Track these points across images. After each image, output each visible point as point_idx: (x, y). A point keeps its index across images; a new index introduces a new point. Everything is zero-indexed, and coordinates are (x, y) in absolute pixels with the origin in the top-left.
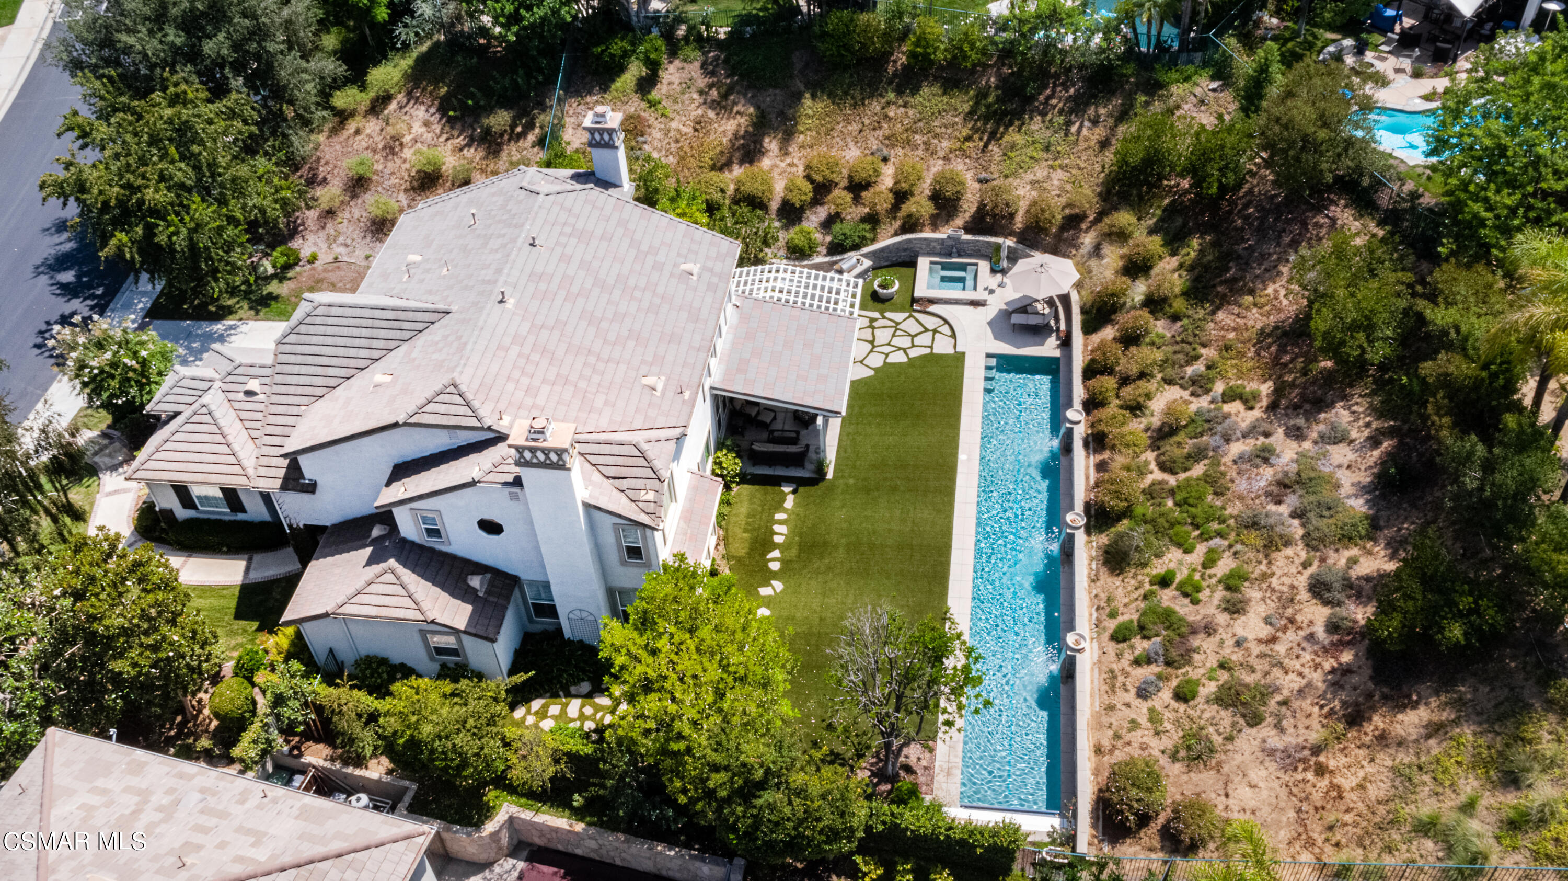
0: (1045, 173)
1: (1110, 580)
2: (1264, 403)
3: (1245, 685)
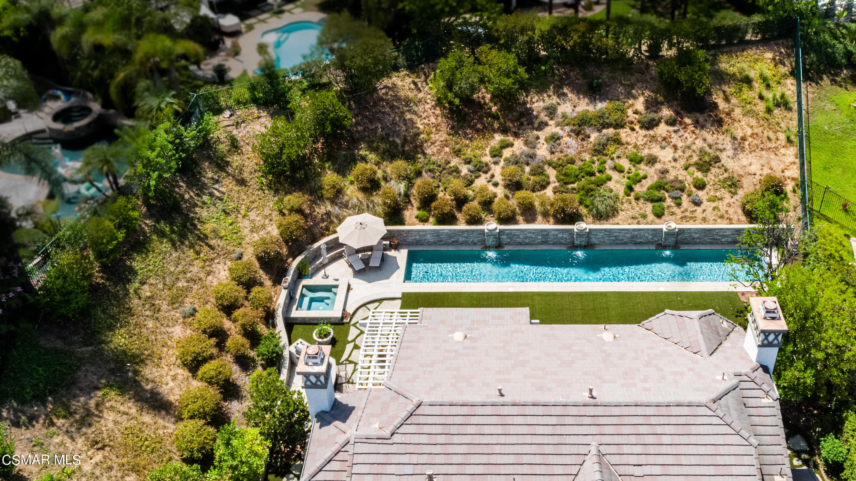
0: (247, 221)
1: (620, 217)
2: (511, 139)
3: (700, 159)
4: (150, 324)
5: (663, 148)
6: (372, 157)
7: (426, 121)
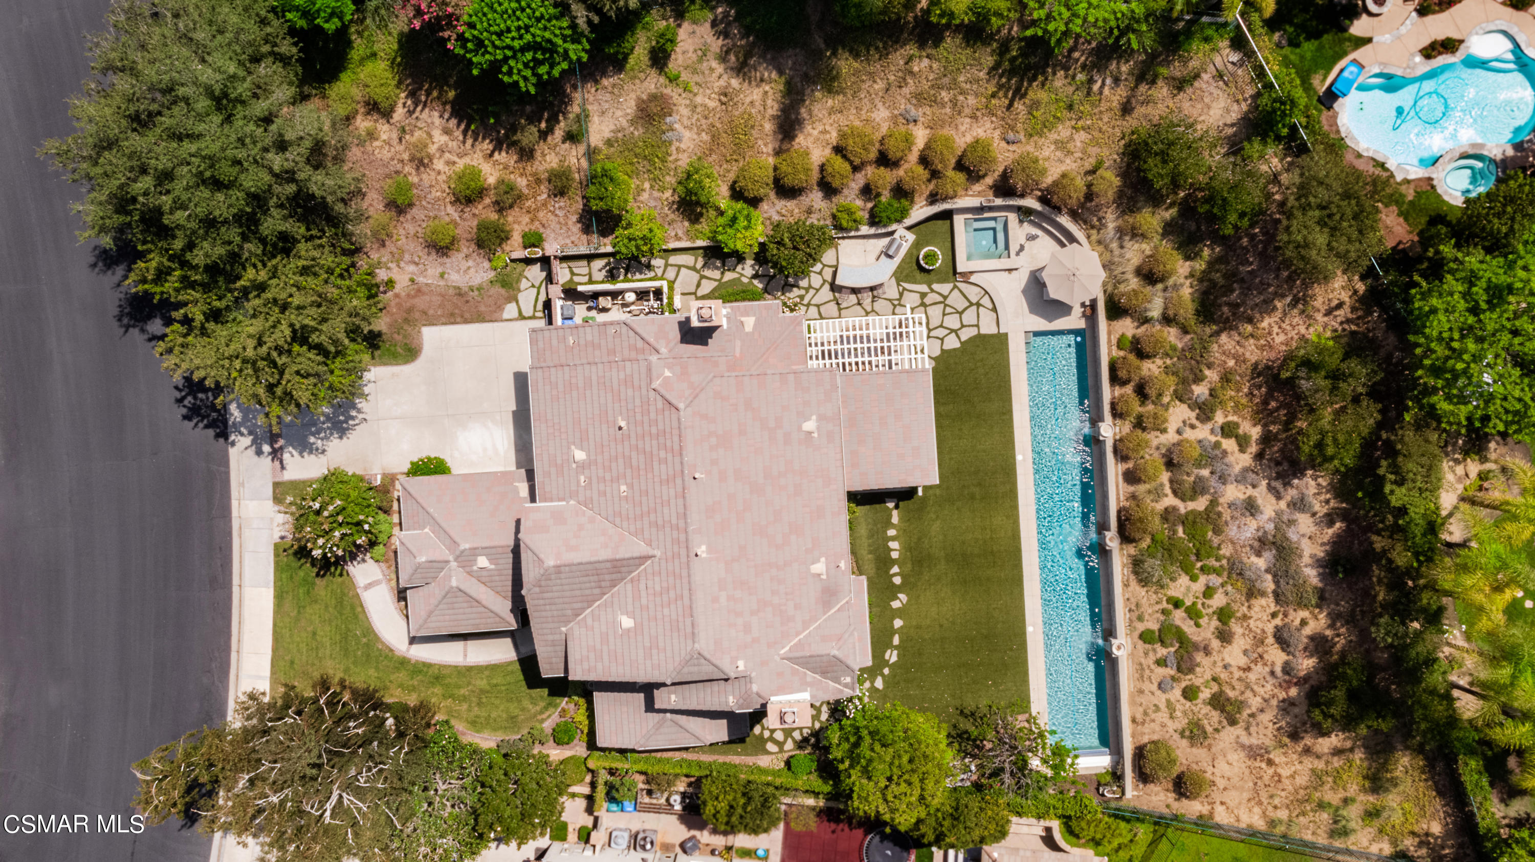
0: (1068, 133)
1: (1138, 588)
2: (1253, 449)
3: (1228, 699)
4: (880, 85)
5: (1245, 652)
6: (1200, 265)
7: (1276, 329)
